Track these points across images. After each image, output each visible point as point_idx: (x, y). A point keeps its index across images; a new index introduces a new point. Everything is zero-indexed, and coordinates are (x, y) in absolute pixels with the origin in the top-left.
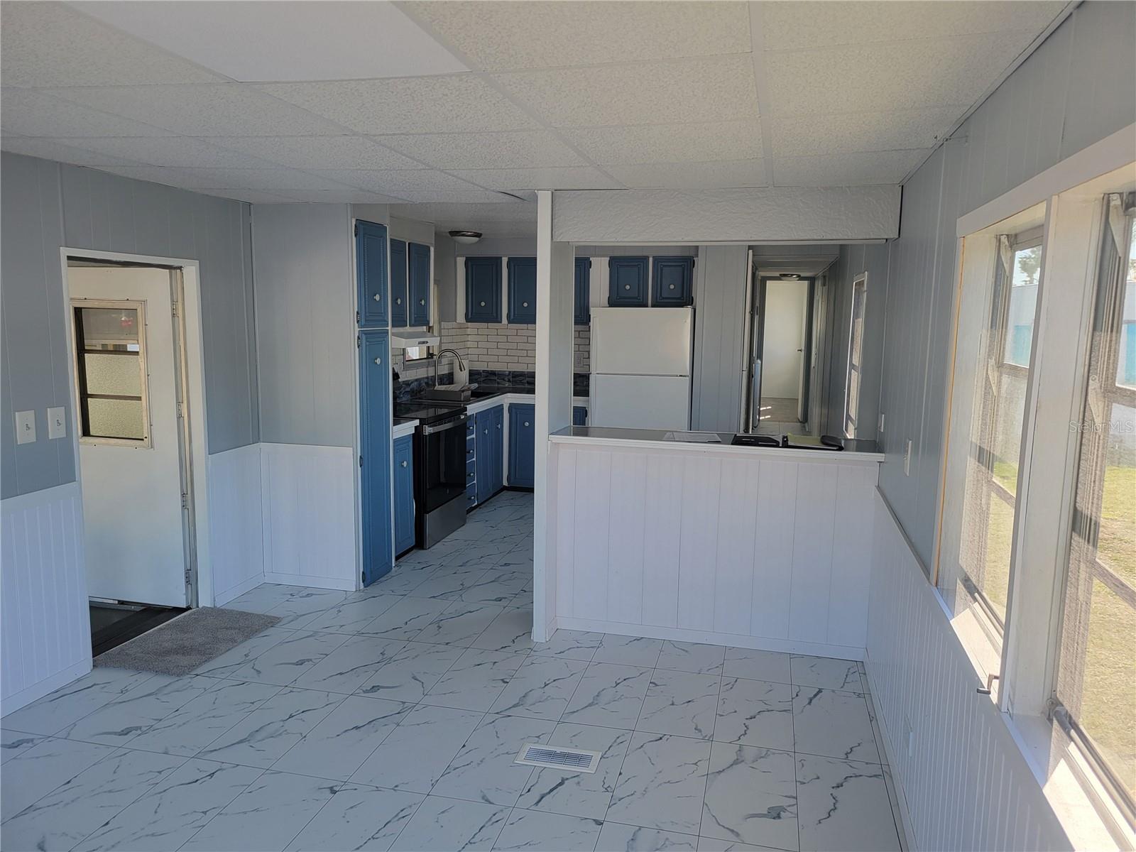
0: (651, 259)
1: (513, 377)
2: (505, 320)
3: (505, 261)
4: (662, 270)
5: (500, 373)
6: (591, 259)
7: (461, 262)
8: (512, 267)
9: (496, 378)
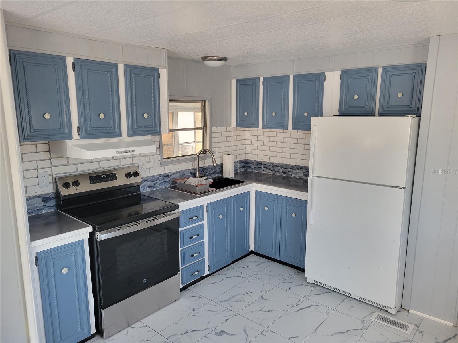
0: (380, 70)
1: (273, 167)
2: (261, 126)
3: (261, 80)
4: (391, 79)
5: (264, 163)
6: (326, 74)
7: (234, 82)
8: (266, 85)
9: (262, 167)
